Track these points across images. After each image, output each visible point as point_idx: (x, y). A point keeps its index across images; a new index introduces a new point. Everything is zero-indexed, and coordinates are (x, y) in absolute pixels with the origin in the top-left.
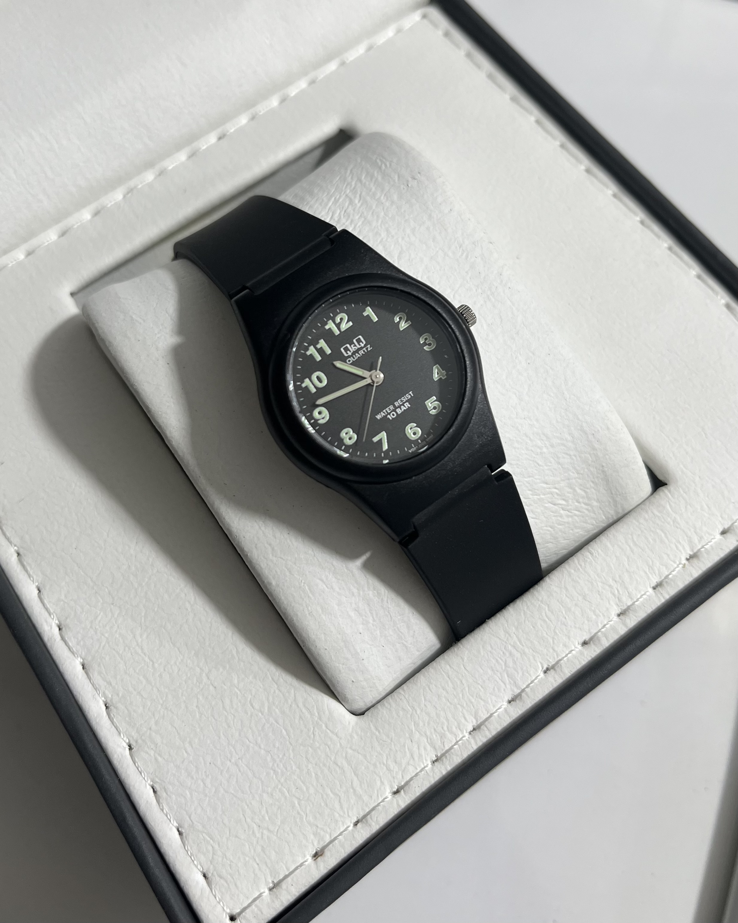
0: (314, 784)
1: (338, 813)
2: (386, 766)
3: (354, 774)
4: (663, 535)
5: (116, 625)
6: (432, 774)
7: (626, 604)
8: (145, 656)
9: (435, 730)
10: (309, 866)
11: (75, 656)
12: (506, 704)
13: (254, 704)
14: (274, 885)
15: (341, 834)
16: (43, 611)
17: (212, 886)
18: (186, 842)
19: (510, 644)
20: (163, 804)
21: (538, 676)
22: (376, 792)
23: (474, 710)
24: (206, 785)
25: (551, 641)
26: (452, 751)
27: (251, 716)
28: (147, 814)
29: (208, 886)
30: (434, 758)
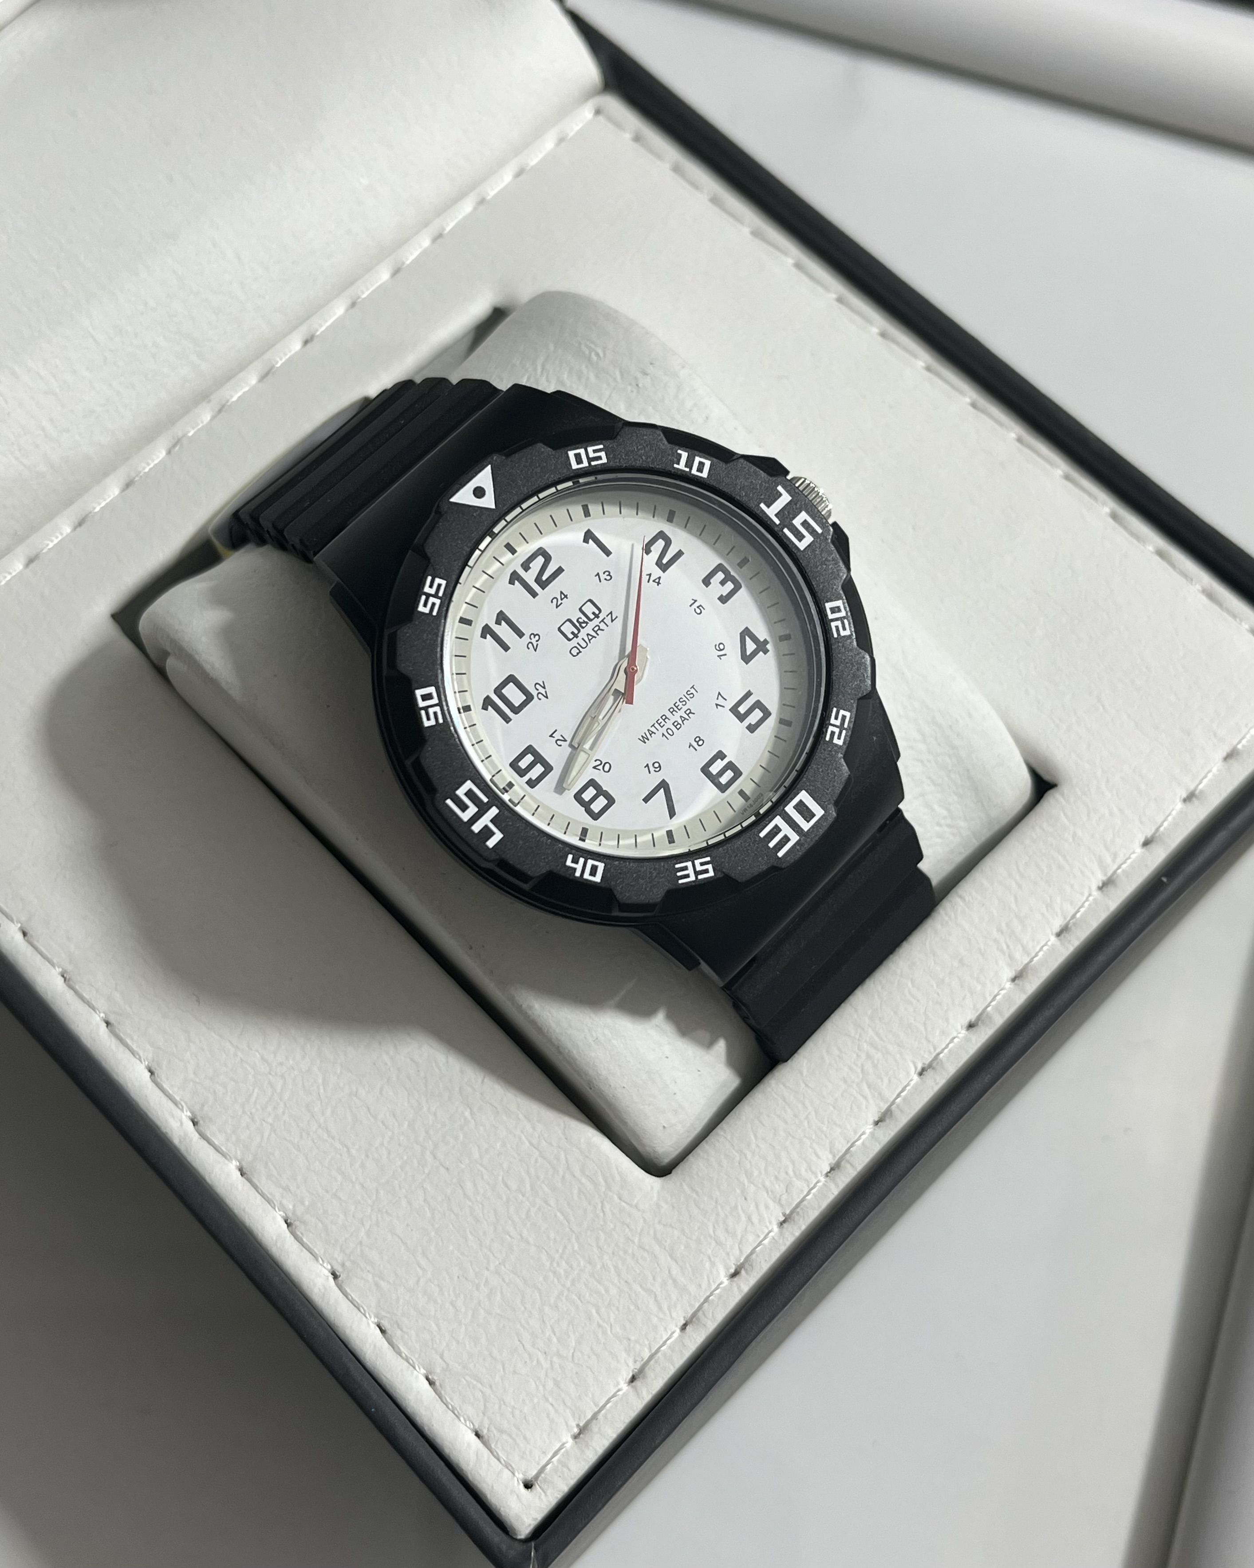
0: (616, 1281)
1: (657, 1316)
2: (715, 1240)
3: (671, 1256)
4: (1060, 858)
5: (282, 1104)
6: (781, 1240)
7: (1022, 963)
8: (334, 1140)
9: (777, 1178)
10: (625, 1395)
11: (226, 1158)
12: (872, 1126)
13: (509, 1183)
14: (581, 1430)
15: (665, 1343)
16: (164, 1100)
17: (491, 1447)
18: (443, 1392)
19: (866, 1041)
20: (399, 1345)
21: (911, 1080)
22: (706, 1277)
23: (828, 1141)
24: (457, 1308)
25: (922, 1029)
26: (805, 1203)
27: (508, 1201)
28: (378, 1363)
29: (484, 1447)
30: (782, 1219)
